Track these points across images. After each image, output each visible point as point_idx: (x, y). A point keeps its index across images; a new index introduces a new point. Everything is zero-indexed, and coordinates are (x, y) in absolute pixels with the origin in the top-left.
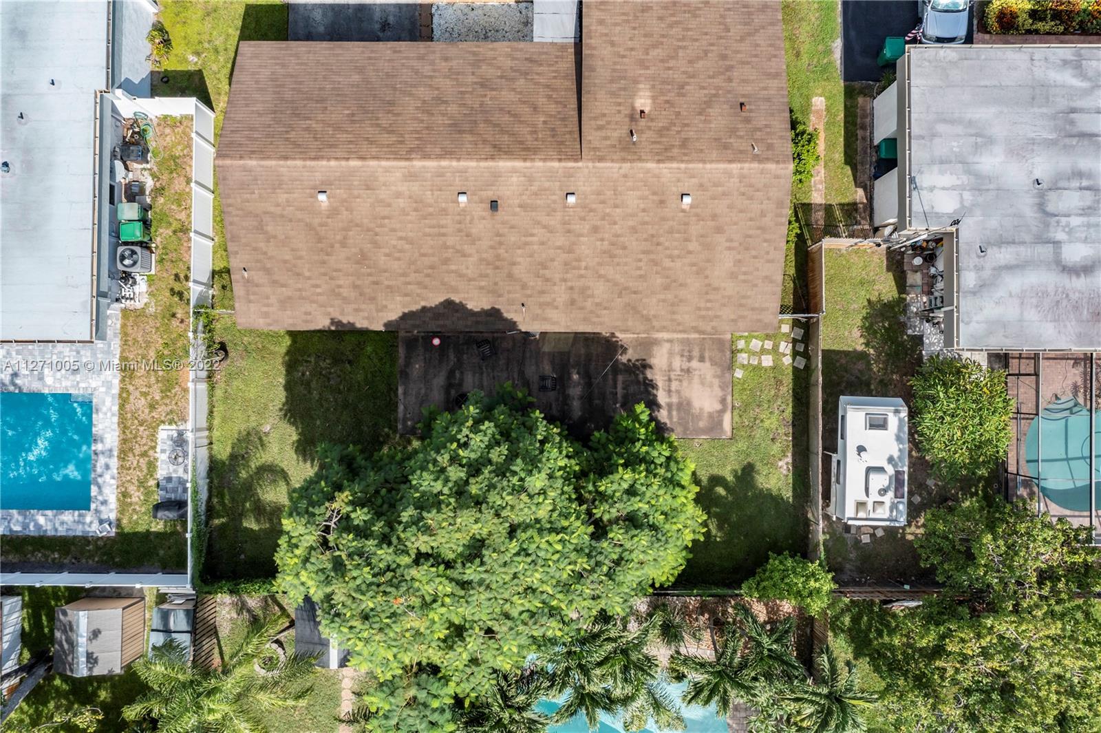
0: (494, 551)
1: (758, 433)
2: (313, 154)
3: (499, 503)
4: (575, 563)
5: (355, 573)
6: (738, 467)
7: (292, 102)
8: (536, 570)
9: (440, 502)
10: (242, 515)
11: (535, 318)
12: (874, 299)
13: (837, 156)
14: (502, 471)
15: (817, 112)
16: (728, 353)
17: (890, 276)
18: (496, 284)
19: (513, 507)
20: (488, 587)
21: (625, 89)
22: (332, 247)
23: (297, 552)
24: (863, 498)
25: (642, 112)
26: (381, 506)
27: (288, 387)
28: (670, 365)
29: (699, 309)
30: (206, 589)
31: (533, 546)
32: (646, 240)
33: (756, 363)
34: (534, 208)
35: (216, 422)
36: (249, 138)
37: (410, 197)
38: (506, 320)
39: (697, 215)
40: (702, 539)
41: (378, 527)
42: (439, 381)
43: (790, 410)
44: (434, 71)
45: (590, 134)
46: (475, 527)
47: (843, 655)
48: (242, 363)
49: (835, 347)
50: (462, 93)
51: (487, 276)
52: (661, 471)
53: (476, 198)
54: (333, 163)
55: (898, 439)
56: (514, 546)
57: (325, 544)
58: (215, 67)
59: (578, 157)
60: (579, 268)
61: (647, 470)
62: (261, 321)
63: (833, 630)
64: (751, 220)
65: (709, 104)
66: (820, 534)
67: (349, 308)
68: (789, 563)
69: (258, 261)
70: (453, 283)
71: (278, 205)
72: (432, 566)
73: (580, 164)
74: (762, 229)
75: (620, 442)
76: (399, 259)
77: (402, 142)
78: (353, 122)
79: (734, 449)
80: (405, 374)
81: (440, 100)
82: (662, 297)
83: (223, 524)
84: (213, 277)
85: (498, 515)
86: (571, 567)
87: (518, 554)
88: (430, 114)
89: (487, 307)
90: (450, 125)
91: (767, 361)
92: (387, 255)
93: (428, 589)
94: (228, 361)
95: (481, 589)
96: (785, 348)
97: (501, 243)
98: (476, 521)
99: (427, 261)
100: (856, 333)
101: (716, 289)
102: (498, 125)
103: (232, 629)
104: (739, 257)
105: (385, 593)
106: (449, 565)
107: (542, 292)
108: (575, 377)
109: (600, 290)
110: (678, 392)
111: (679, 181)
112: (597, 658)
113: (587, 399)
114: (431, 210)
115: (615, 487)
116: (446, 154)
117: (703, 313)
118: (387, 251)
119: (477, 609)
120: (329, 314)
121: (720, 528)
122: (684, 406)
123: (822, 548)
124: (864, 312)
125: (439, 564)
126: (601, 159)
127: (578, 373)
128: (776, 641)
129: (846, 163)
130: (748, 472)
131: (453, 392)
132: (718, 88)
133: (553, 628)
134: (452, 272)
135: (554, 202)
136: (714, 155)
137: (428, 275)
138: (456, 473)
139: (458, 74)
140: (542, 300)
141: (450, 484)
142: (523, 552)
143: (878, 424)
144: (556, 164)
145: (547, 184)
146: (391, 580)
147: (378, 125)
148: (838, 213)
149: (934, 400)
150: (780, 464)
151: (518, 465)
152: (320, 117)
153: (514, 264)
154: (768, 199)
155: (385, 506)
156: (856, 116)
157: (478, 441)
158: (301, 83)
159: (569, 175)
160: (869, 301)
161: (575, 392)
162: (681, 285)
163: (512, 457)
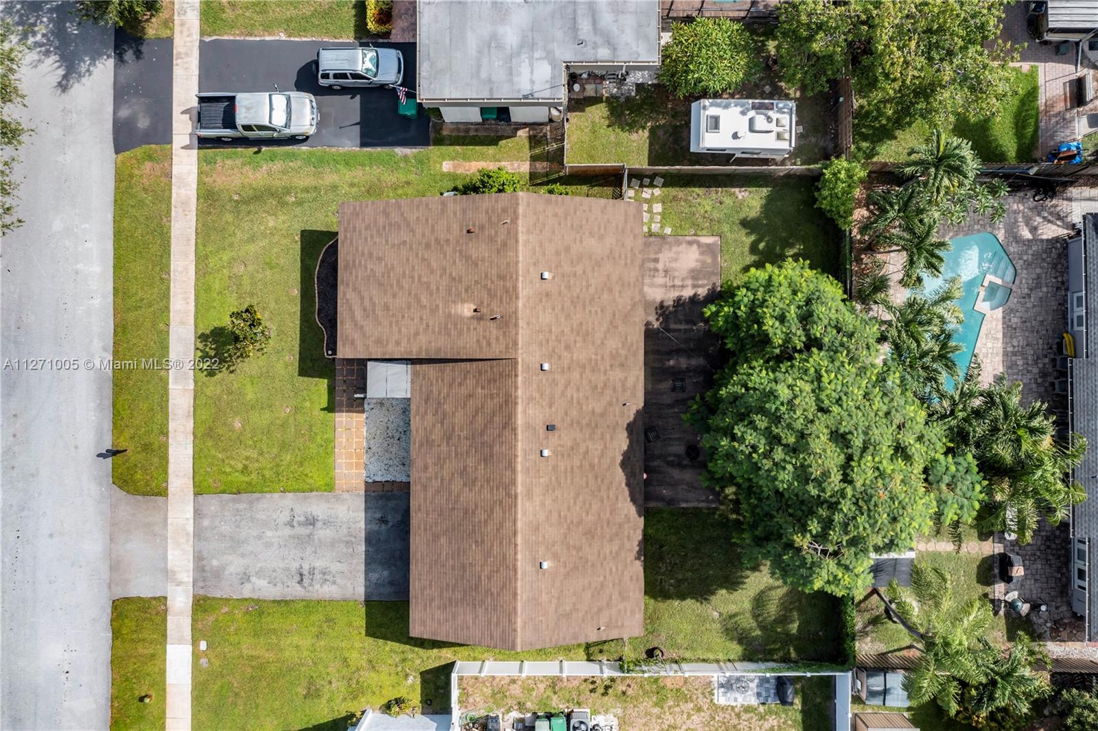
0: (841, 424)
1: (716, 215)
2: (512, 573)
3: (802, 421)
4: (843, 362)
5: (861, 529)
6: (744, 231)
7: (465, 591)
8: (852, 392)
9: (802, 466)
10: (788, 634)
11: (634, 395)
12: (607, 122)
13: (490, 152)
14: (776, 419)
15: (455, 167)
16: (652, 239)
17: (588, 109)
18: (608, 426)
19: (805, 410)
20: (868, 427)
21: (456, 325)
22: (581, 558)
23: (840, 575)
24: (774, 135)
25: (475, 311)
26: (803, 511)
27: (682, 597)
28: (661, 286)
29: (626, 264)
30: (852, 660)
31: (834, 394)
32: (575, 307)
33: (659, 217)
34: (552, 396)
35: (711, 656)
36: (497, 624)
37: (544, 495)
38: (635, 418)
39: (557, 267)
40: (808, 262)
41: (823, 512)
42: (676, 473)
43: (697, 190)
44: (436, 478)
45: (495, 351)
46: (822, 438)
47: (893, 148)
48: (663, 636)
49: (646, 153)
50: (456, 455)
51: (602, 434)
52: (759, 295)
53: (545, 442)
54: (519, 557)
55: (726, 107)
56: (835, 409)
57: (835, 554)
58: (418, 662)
59: (514, 362)
60: (596, 360)
61: (761, 306)
62: (637, 616)
63: (873, 156)
64: (560, 224)
65: (468, 258)
66: (798, 167)
67: (627, 545)
68: (825, 193)
69: (592, 618)
70: (608, 461)
71: (551, 601)
72: (853, 470)
73: (520, 360)
74: (566, 216)
75: (737, 327)
76: (590, 504)
77: (501, 503)
78: (483, 542)
79: (729, 234)
80: (670, 502)
81: (463, 472)
82: (617, 294)
83: (795, 650)
84: (592, 660)
85: (812, 421)
86: (846, 365)
87: (841, 406)
88: (474, 482)
89: (625, 434)
90: (486, 463)
91: (658, 208)
92: (587, 513)
93: (870, 474)
94: (662, 647)
95: (871, 433)
96: (647, 193)
97: (578, 422)
98: (818, 437)
99: (592, 482)
100: (634, 136)
101: (611, 250)
102: (486, 426)
103: (880, 641)
104: (587, 234)
105: (876, 505)
106: (850, 458)
107: (614, 390)
108: (672, 363)
109: (613, 344)
110: (683, 279)
111: (531, 282)
112: (914, 345)
113: (688, 353)
114: (553, 478)
115: (778, 332)
116: (511, 466)
117: (629, 261)
118: (584, 514)
119: (884, 437)
120: (632, 561)
121: (792, 246)
122: (695, 275)
123: (812, 166)
124: (617, 130)
125: (850, 466)
126: (516, 343)
127: (669, 360)
128: (892, 206)
129: (496, 144)
130: (747, 224)
131: (685, 462)
132: (455, 251)
133: (893, 380)
134: (599, 461)
135: (547, 379)
136: (511, 254)
137: (602, 481)
138: (779, 454)
139: (439, 458)
140: (620, 390)
141: (788, 458)
142: (839, 401)
143: (715, 123)
144: (520, 379)
145: (534, 386)
146: (865, 501)
147: (486, 521)
148: (537, 151)
149: (699, 80)
150: (740, 197)
151: (771, 406)
152: (478, 568)
153: (593, 412)
154: (544, 211)
155: (804, 508)
156: (458, 136)
157: (751, 438)
158: (447, 585)
159: (527, 369)
160: (608, 126)
161: (683, 363)
162: (608, 279)
163: (762, 411)
